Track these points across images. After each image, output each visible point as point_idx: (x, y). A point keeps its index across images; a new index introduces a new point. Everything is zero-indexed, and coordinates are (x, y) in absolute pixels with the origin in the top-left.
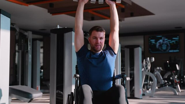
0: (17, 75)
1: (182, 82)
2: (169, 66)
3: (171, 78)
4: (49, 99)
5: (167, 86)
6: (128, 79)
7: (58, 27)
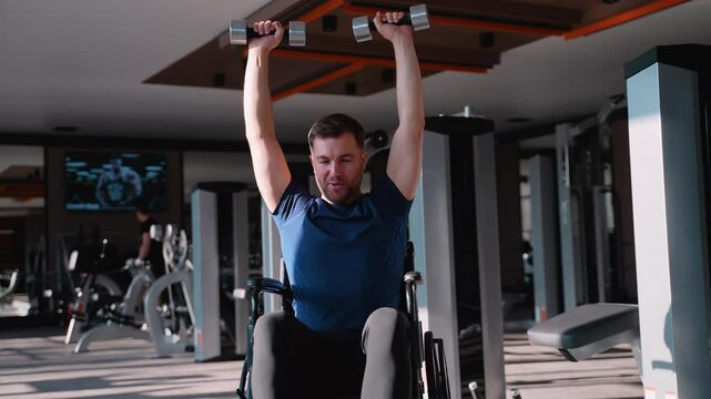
0: (610, 270)
1: (60, 311)
2: (103, 256)
3: (96, 297)
4: (507, 353)
5: (109, 322)
6: (240, 293)
7: (466, 114)
